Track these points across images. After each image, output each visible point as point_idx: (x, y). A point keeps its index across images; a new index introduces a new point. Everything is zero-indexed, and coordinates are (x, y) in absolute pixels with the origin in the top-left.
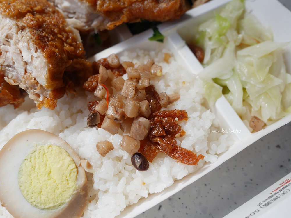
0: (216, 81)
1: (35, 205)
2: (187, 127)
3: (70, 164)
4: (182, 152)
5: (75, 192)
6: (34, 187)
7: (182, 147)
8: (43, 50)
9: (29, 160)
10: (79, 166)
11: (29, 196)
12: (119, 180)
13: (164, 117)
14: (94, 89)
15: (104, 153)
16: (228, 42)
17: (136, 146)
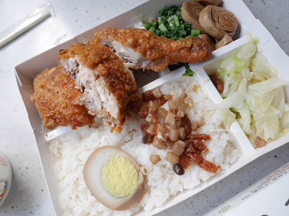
0: (231, 110)
1: (113, 195)
2: (210, 145)
3: (133, 170)
4: (206, 164)
5: (137, 188)
6: (111, 184)
7: (206, 160)
8: (114, 94)
9: (106, 166)
10: (139, 171)
11: (108, 189)
12: (164, 180)
13: (195, 139)
14: (145, 116)
15: (155, 163)
16: (242, 78)
17: (177, 160)
